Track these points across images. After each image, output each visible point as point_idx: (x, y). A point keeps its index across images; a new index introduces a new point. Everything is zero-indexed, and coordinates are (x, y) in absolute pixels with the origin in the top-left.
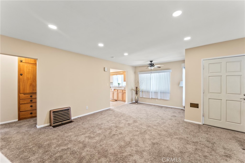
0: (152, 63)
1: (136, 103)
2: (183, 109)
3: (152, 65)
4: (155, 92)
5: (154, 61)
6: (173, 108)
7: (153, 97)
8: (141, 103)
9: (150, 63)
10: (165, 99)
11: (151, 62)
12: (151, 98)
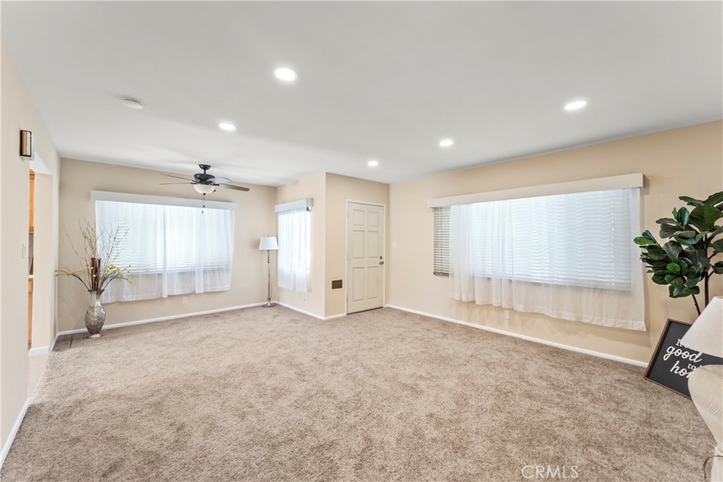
0: (208, 172)
1: (94, 336)
2: (266, 305)
3: (204, 179)
4: (182, 274)
5: (214, 167)
6: (246, 308)
7: (177, 292)
8: (117, 329)
9: (202, 171)
10: (218, 288)
11: (205, 167)
12: (165, 295)
